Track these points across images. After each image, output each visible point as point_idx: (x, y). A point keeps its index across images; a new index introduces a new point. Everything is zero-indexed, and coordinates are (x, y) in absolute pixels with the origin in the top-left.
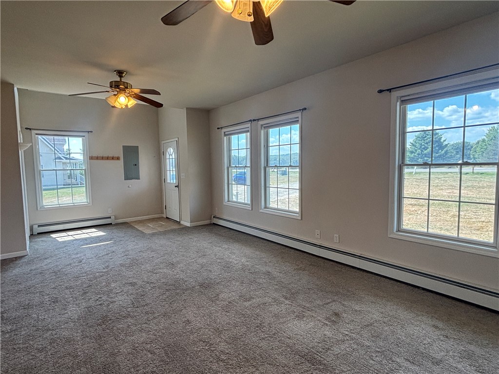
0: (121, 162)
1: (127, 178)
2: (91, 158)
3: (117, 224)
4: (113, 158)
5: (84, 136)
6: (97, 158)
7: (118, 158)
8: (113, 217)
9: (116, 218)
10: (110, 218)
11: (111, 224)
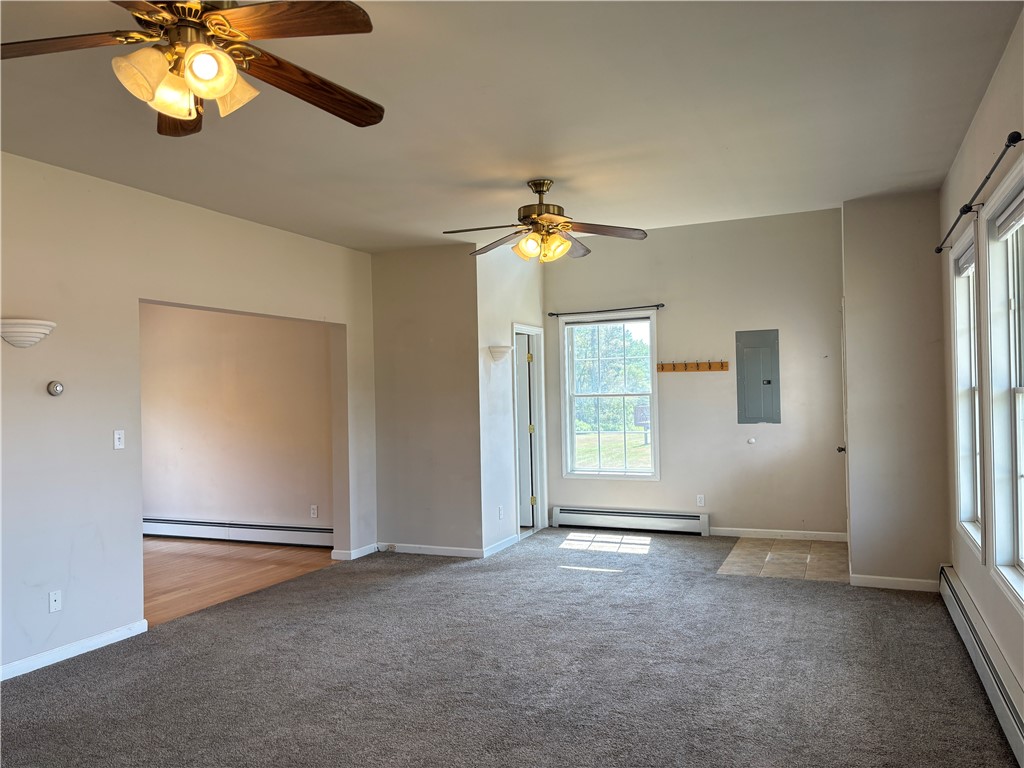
0: (730, 377)
1: (744, 418)
2: (662, 367)
3: (712, 538)
4: (710, 366)
5: (648, 318)
6: (674, 367)
7: (723, 366)
8: (704, 518)
9: (712, 521)
10: (697, 517)
11: (699, 534)
